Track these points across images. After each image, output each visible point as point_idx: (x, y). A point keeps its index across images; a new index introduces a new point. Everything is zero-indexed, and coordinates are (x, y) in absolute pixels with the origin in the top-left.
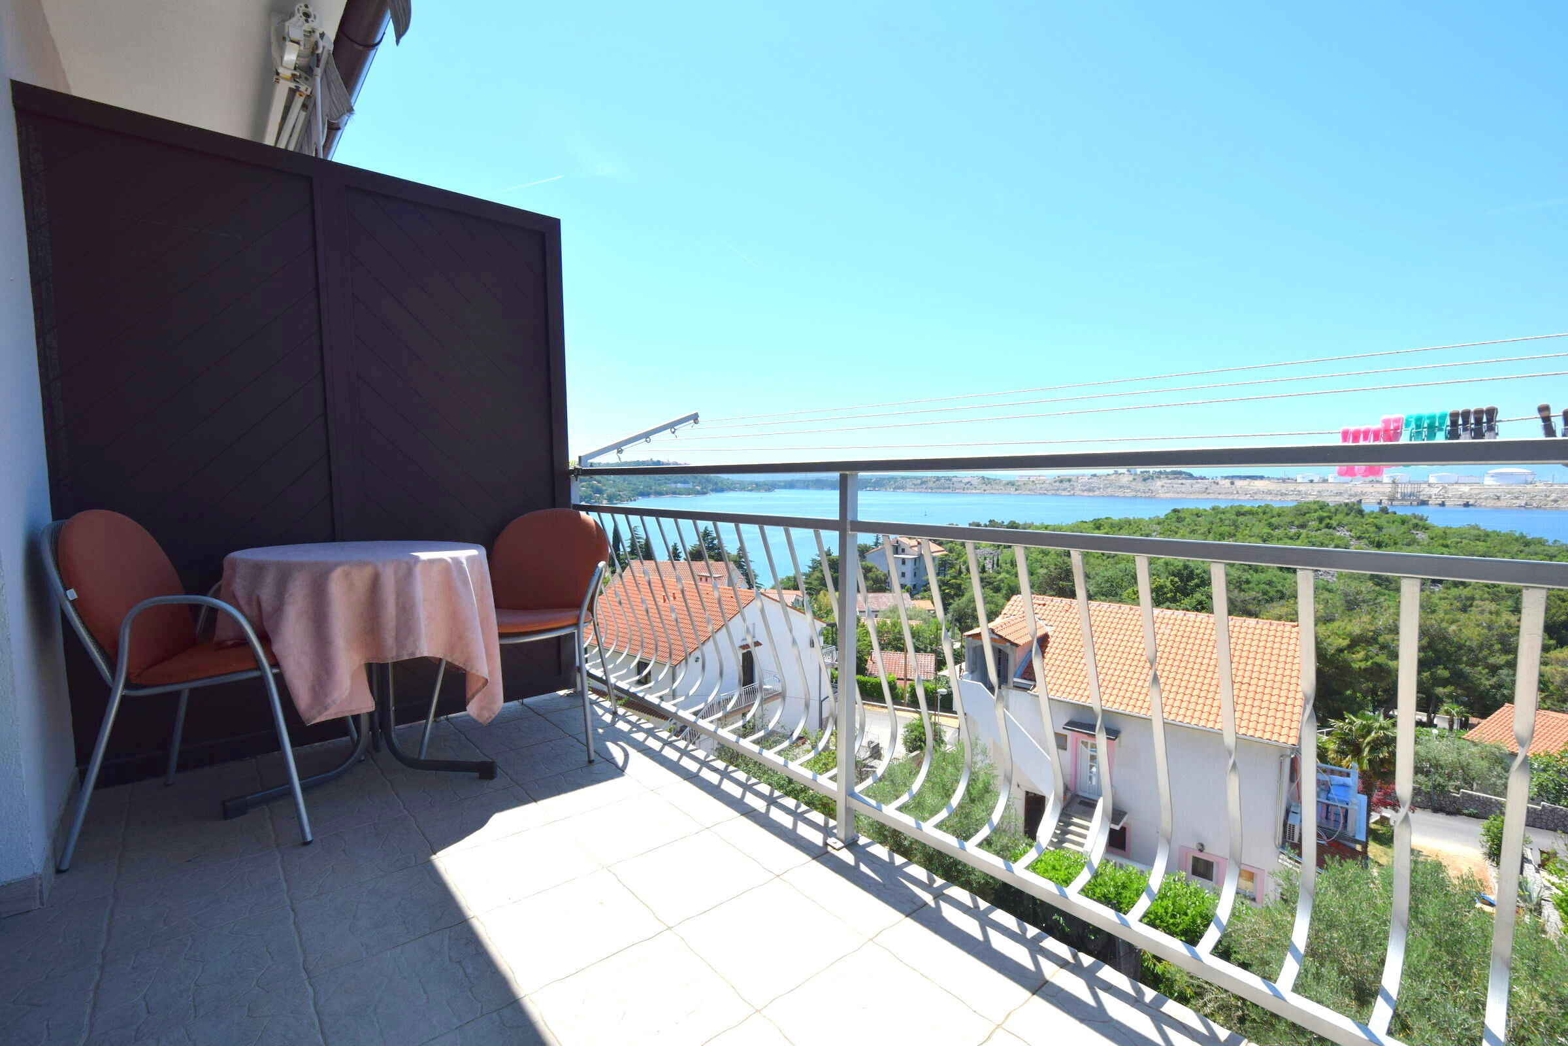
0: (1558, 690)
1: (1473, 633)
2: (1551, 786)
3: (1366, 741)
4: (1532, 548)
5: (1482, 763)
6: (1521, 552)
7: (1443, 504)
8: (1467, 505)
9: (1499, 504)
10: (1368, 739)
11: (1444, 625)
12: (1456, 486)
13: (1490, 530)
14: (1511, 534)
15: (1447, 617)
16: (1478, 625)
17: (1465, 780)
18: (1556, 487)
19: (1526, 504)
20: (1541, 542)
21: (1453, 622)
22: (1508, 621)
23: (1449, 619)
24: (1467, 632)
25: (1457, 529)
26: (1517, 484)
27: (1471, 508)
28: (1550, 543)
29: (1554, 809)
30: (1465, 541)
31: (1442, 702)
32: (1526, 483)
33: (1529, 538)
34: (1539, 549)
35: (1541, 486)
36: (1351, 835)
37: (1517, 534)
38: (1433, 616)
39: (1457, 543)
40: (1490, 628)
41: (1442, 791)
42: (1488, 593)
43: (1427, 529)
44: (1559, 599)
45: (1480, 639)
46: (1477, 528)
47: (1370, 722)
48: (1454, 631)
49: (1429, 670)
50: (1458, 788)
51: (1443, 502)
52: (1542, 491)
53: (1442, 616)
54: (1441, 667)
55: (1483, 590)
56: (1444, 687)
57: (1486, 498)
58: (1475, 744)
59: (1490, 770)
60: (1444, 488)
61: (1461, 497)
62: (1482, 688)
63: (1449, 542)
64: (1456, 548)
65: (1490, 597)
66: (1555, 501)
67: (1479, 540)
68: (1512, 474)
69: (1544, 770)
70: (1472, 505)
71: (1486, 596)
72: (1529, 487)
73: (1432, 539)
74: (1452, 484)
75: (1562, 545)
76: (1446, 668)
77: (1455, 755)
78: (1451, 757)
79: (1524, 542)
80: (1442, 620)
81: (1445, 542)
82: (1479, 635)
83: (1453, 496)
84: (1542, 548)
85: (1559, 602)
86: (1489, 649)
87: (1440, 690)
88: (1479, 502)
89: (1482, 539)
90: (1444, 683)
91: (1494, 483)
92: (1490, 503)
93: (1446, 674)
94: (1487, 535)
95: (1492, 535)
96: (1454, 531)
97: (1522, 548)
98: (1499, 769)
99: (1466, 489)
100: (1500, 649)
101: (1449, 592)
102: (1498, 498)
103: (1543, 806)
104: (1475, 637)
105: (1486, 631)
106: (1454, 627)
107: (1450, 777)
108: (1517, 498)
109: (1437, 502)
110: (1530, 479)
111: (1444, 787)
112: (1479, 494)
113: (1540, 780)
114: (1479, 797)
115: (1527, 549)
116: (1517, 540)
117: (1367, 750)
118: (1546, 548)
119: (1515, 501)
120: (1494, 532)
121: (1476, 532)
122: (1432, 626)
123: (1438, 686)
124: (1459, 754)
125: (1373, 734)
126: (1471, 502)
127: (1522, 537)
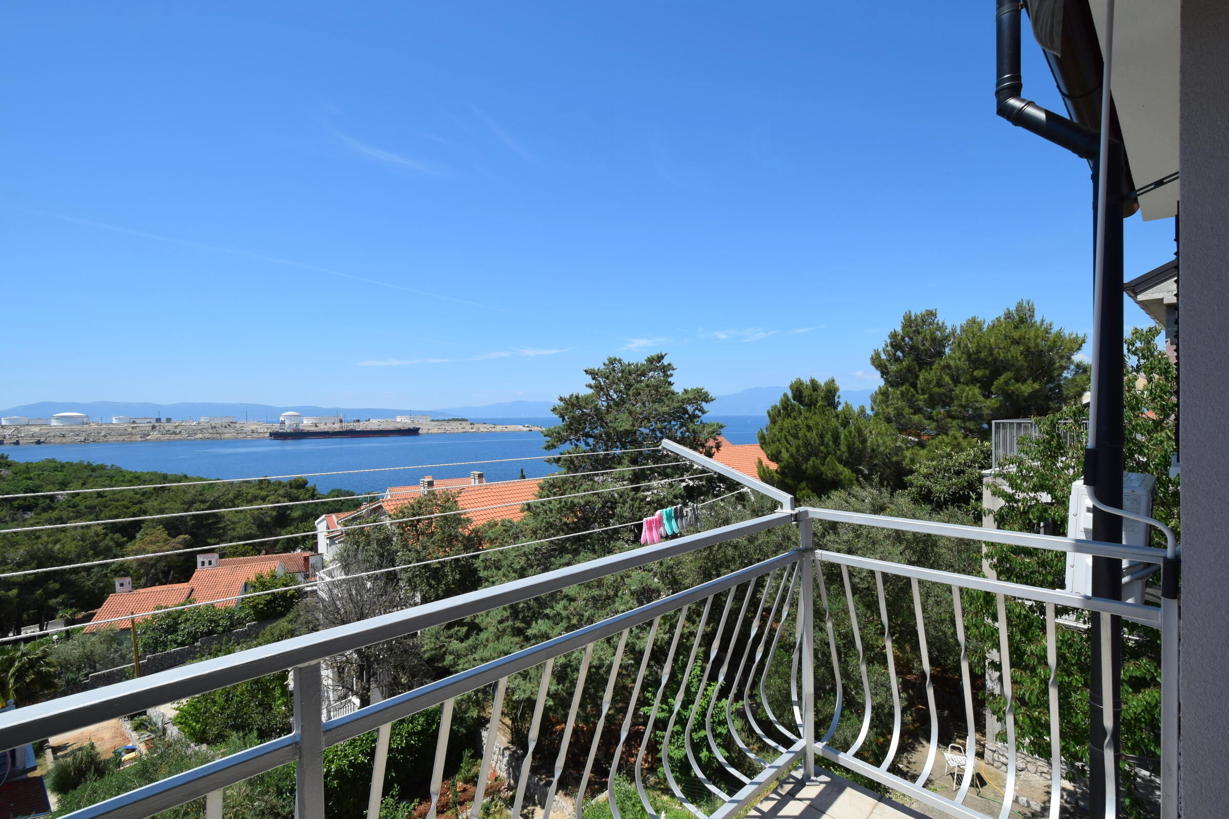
0: (135, 572)
1: (71, 547)
2: (150, 642)
3: (10, 674)
4: (98, 473)
5: (102, 646)
6: (90, 476)
7: (17, 443)
8: (39, 442)
9: (64, 440)
10: (12, 670)
11: (50, 546)
12: (28, 428)
13: (64, 461)
14: (81, 464)
15: (51, 539)
16: (74, 540)
17: (90, 667)
18: (104, 426)
19: (85, 439)
20: (103, 467)
21: (56, 543)
22: (96, 531)
23: (52, 541)
24: (67, 548)
25: (36, 463)
26: (77, 425)
27: (43, 445)
28: (109, 468)
29: (155, 657)
30: (46, 473)
31: (56, 611)
32: (83, 424)
33: (95, 465)
34: (103, 472)
35: (94, 426)
36: (21, 768)
37: (85, 463)
38: (39, 541)
39: (39, 475)
40: (83, 540)
41: (74, 684)
42: (73, 512)
43: (10, 466)
44: (125, 507)
45: (78, 550)
46: (53, 461)
47: (11, 654)
48: (59, 549)
49: (42, 587)
50: (86, 675)
51: (17, 441)
52: (95, 429)
53: (46, 539)
54: (52, 581)
55: (68, 510)
56: (56, 597)
57: (54, 436)
58: (93, 634)
59: (108, 649)
60: (16, 429)
61: (33, 436)
62: (87, 588)
63: (32, 475)
64: (39, 479)
65: (74, 515)
66: (105, 436)
67: (57, 471)
68: (72, 417)
69: (145, 633)
70: (43, 442)
71: (71, 514)
72: (85, 426)
73: (16, 474)
74: (24, 426)
75: (117, 468)
76: (55, 582)
77: (81, 649)
78: (77, 652)
79: (91, 469)
80: (47, 543)
81: (28, 475)
82: (76, 547)
83: (25, 436)
84: (105, 472)
85: (125, 510)
86: (84, 556)
87: (53, 601)
88: (48, 439)
89: (59, 469)
90: (56, 594)
91: (58, 424)
92: (58, 440)
93: (57, 586)
94: (63, 466)
95: (66, 465)
96: (34, 465)
97: (90, 473)
98: (115, 646)
99: (37, 429)
100: (93, 554)
101: (40, 517)
102: (64, 436)
103: (148, 658)
104: (73, 549)
105: (81, 543)
106: (58, 546)
107: (79, 669)
108: (78, 435)
109: (11, 441)
110: (85, 420)
111: (75, 679)
112: (48, 433)
113: (144, 641)
114: (104, 674)
115: (94, 474)
116: (86, 467)
117: (12, 681)
118: (107, 471)
119: (77, 438)
120: (67, 463)
121: (53, 465)
122: (39, 549)
123: (51, 599)
124: (84, 647)
125: (17, 664)
126: (42, 440)
127: (89, 465)
